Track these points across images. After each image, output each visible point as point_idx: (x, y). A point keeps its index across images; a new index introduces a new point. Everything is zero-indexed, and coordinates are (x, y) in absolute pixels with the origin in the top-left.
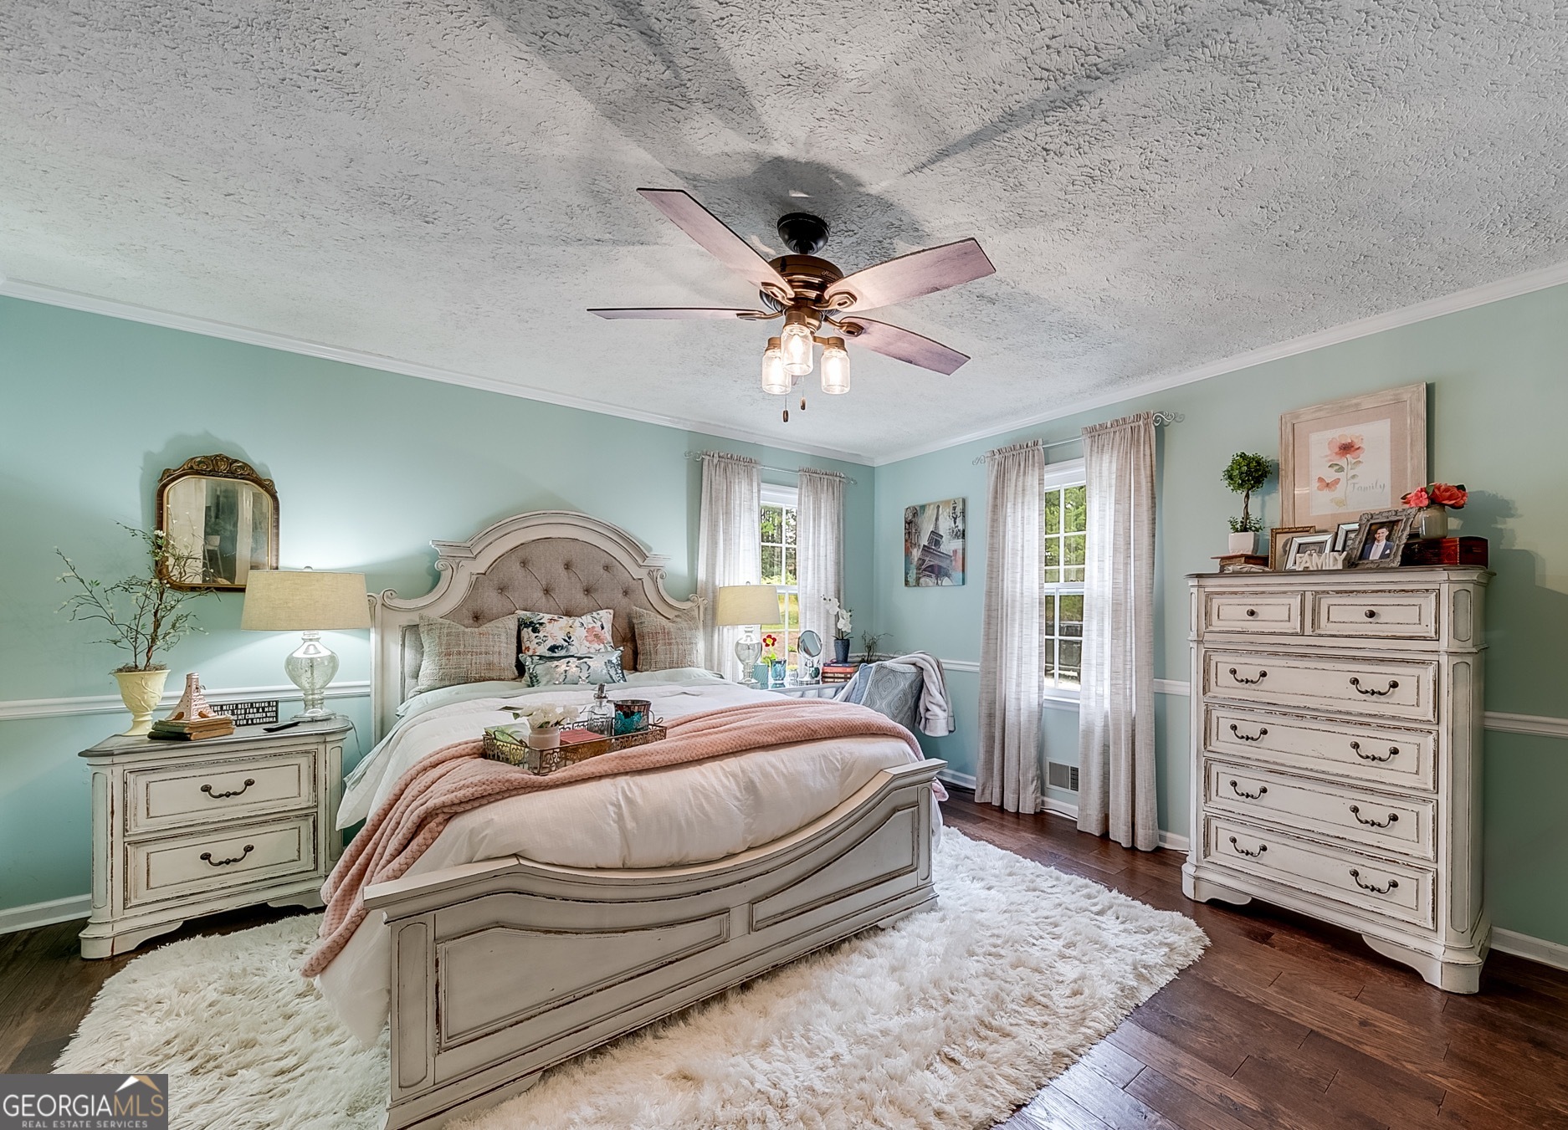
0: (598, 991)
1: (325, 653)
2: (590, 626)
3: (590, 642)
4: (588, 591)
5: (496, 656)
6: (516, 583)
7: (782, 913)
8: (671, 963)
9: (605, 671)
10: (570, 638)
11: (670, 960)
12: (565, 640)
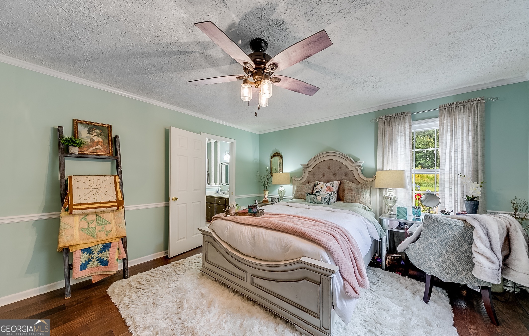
0: (223, 270)
1: (283, 189)
2: (328, 186)
3: (327, 191)
4: (334, 175)
5: (304, 192)
6: (316, 174)
7: (260, 286)
8: (234, 275)
9: (321, 200)
10: (321, 189)
11: (234, 274)
12: (320, 190)
